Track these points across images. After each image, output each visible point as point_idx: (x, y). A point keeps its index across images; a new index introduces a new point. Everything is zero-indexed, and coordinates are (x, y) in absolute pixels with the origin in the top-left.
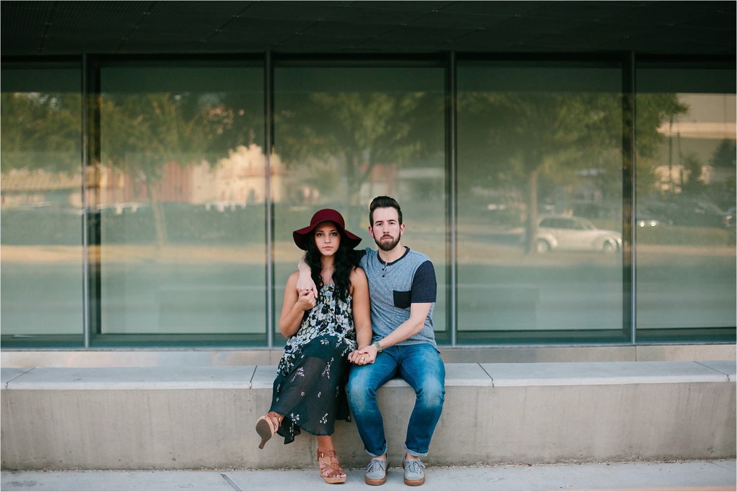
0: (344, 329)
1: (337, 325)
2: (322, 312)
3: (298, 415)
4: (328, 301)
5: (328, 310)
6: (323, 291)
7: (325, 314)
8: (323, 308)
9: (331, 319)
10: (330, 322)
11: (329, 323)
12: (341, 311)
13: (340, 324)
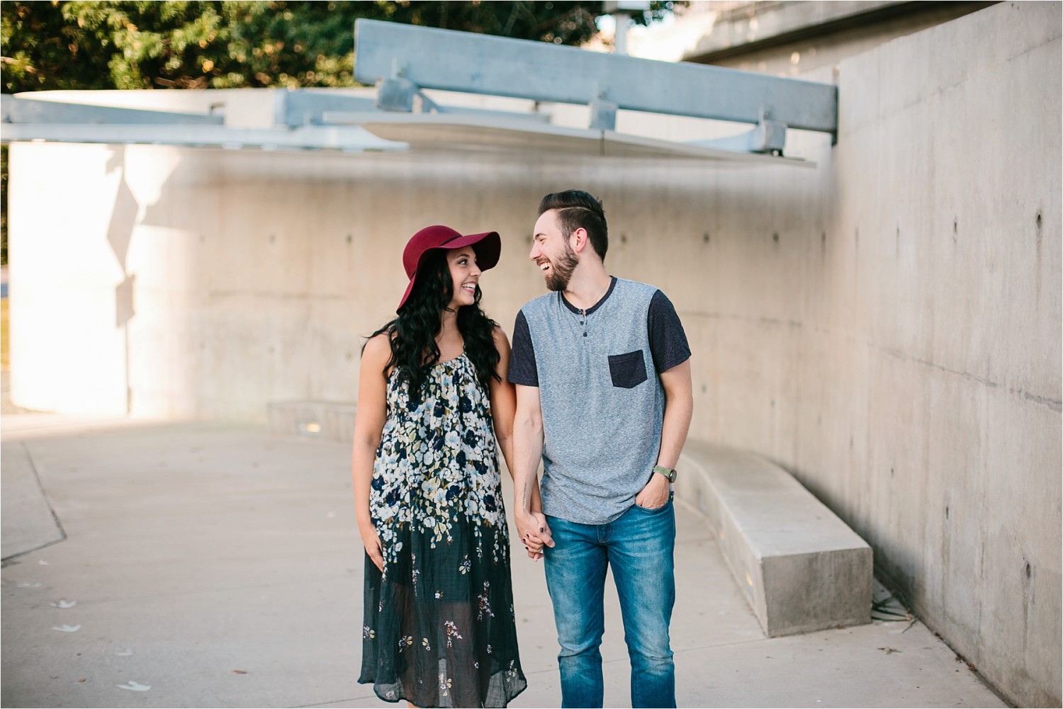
0: (480, 437)
1: (466, 431)
2: (434, 415)
5: (444, 409)
6: (435, 375)
7: (441, 417)
8: (435, 407)
12: (473, 405)
13: (472, 429)
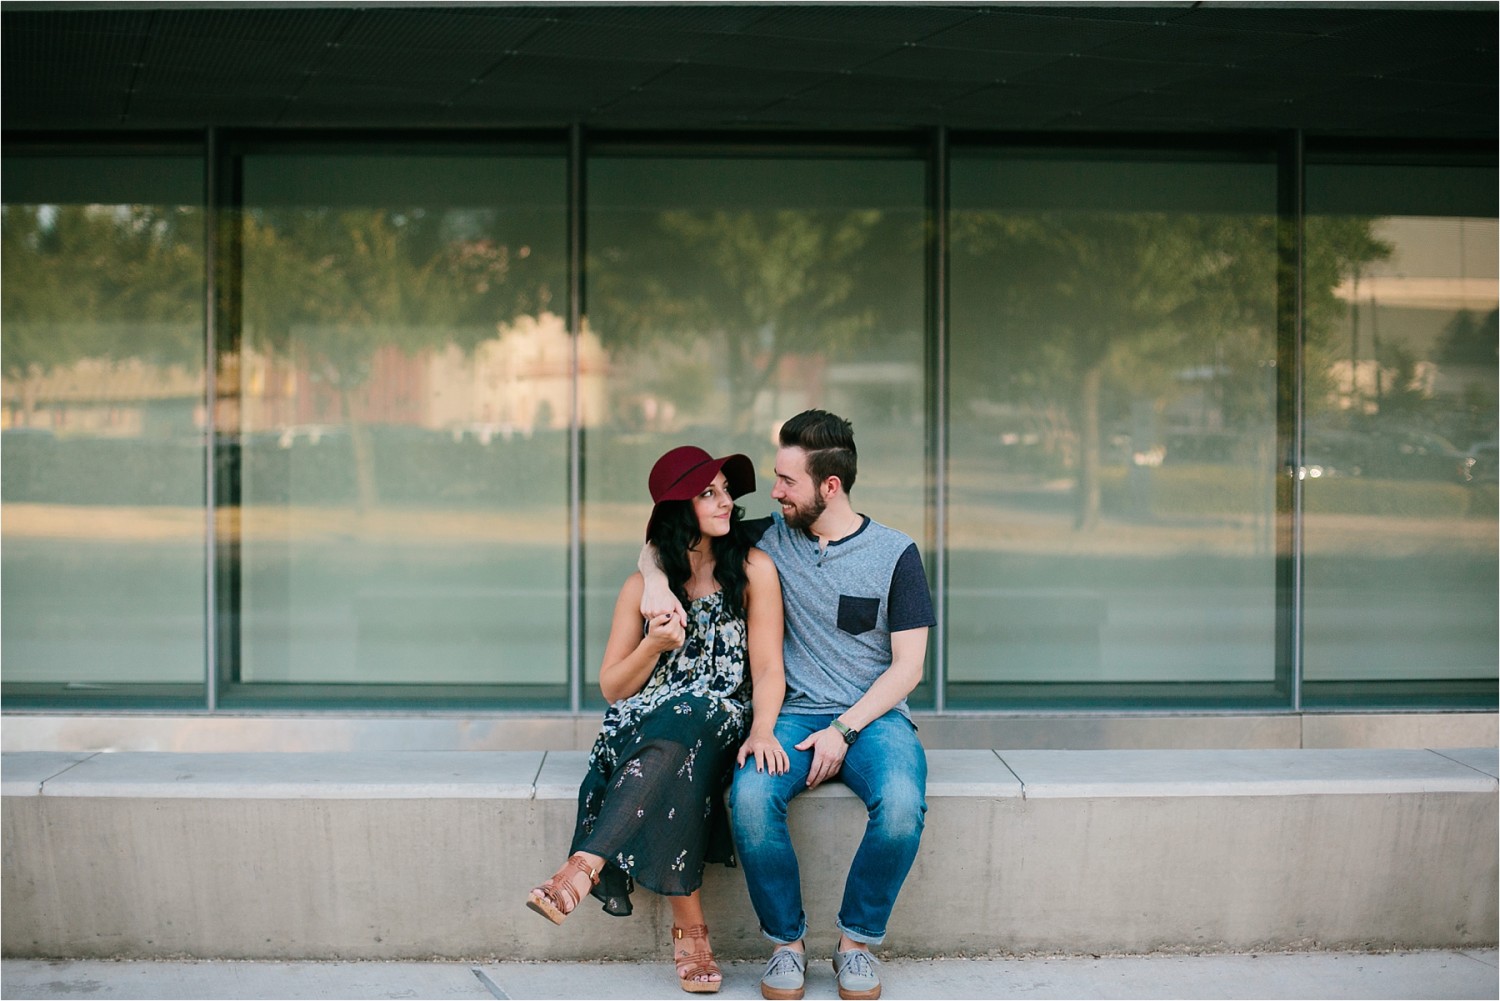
3: (631, 857)
4: (701, 632)
9: (704, 666)
10: (702, 672)
11: (700, 674)
